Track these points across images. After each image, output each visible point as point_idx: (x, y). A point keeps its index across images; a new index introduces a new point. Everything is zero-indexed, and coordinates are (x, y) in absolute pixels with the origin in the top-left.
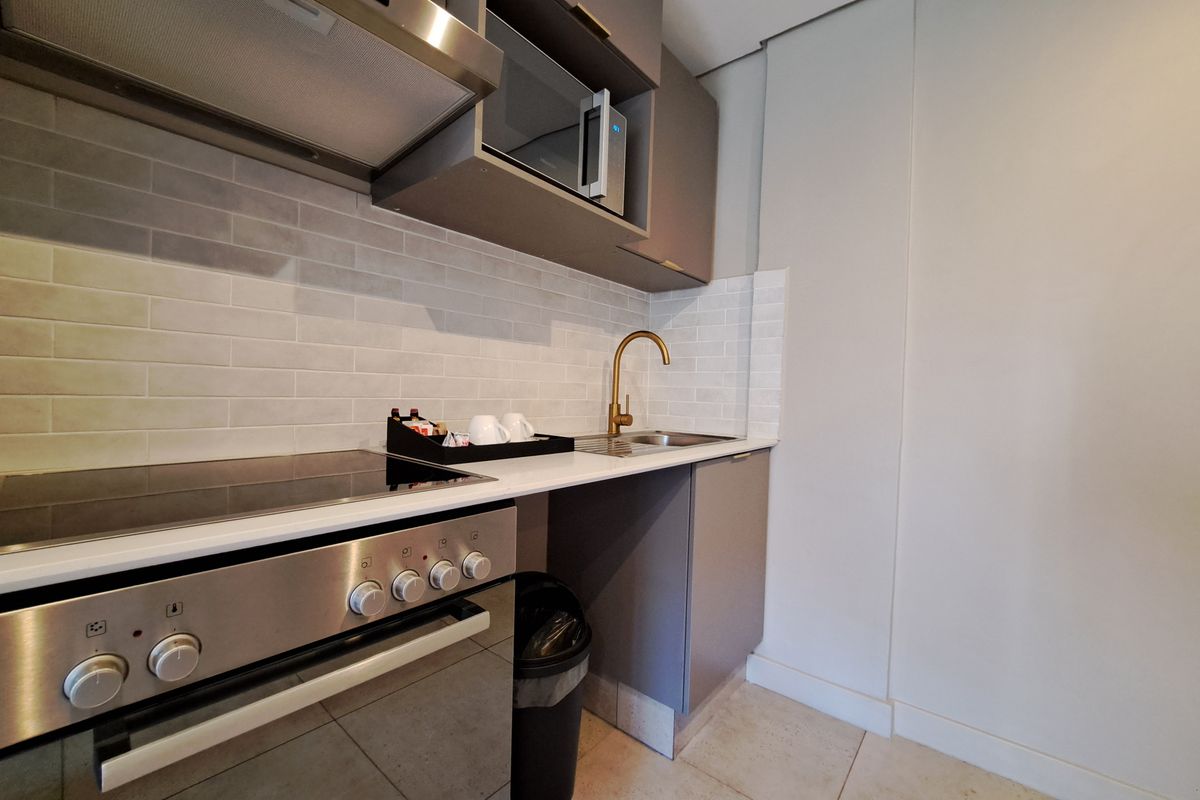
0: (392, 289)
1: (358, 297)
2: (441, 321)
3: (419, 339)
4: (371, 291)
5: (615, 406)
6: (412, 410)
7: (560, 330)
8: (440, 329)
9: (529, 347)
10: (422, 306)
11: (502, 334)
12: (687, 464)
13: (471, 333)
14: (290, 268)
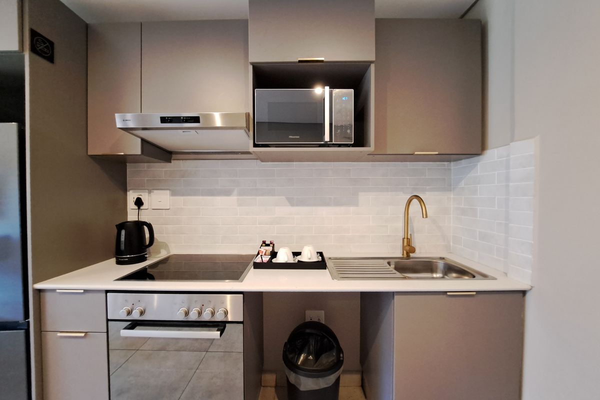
0: (271, 193)
1: (258, 198)
2: (292, 202)
3: (284, 210)
4: (262, 195)
5: (405, 240)
6: (263, 241)
7: (363, 197)
8: (292, 205)
9: (343, 208)
10: (284, 197)
11: (325, 203)
12: (391, 292)
13: (308, 205)
14: (235, 192)
